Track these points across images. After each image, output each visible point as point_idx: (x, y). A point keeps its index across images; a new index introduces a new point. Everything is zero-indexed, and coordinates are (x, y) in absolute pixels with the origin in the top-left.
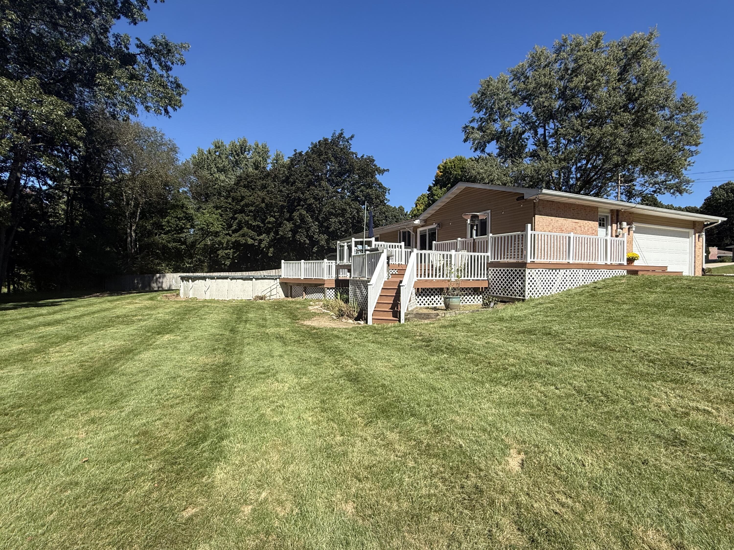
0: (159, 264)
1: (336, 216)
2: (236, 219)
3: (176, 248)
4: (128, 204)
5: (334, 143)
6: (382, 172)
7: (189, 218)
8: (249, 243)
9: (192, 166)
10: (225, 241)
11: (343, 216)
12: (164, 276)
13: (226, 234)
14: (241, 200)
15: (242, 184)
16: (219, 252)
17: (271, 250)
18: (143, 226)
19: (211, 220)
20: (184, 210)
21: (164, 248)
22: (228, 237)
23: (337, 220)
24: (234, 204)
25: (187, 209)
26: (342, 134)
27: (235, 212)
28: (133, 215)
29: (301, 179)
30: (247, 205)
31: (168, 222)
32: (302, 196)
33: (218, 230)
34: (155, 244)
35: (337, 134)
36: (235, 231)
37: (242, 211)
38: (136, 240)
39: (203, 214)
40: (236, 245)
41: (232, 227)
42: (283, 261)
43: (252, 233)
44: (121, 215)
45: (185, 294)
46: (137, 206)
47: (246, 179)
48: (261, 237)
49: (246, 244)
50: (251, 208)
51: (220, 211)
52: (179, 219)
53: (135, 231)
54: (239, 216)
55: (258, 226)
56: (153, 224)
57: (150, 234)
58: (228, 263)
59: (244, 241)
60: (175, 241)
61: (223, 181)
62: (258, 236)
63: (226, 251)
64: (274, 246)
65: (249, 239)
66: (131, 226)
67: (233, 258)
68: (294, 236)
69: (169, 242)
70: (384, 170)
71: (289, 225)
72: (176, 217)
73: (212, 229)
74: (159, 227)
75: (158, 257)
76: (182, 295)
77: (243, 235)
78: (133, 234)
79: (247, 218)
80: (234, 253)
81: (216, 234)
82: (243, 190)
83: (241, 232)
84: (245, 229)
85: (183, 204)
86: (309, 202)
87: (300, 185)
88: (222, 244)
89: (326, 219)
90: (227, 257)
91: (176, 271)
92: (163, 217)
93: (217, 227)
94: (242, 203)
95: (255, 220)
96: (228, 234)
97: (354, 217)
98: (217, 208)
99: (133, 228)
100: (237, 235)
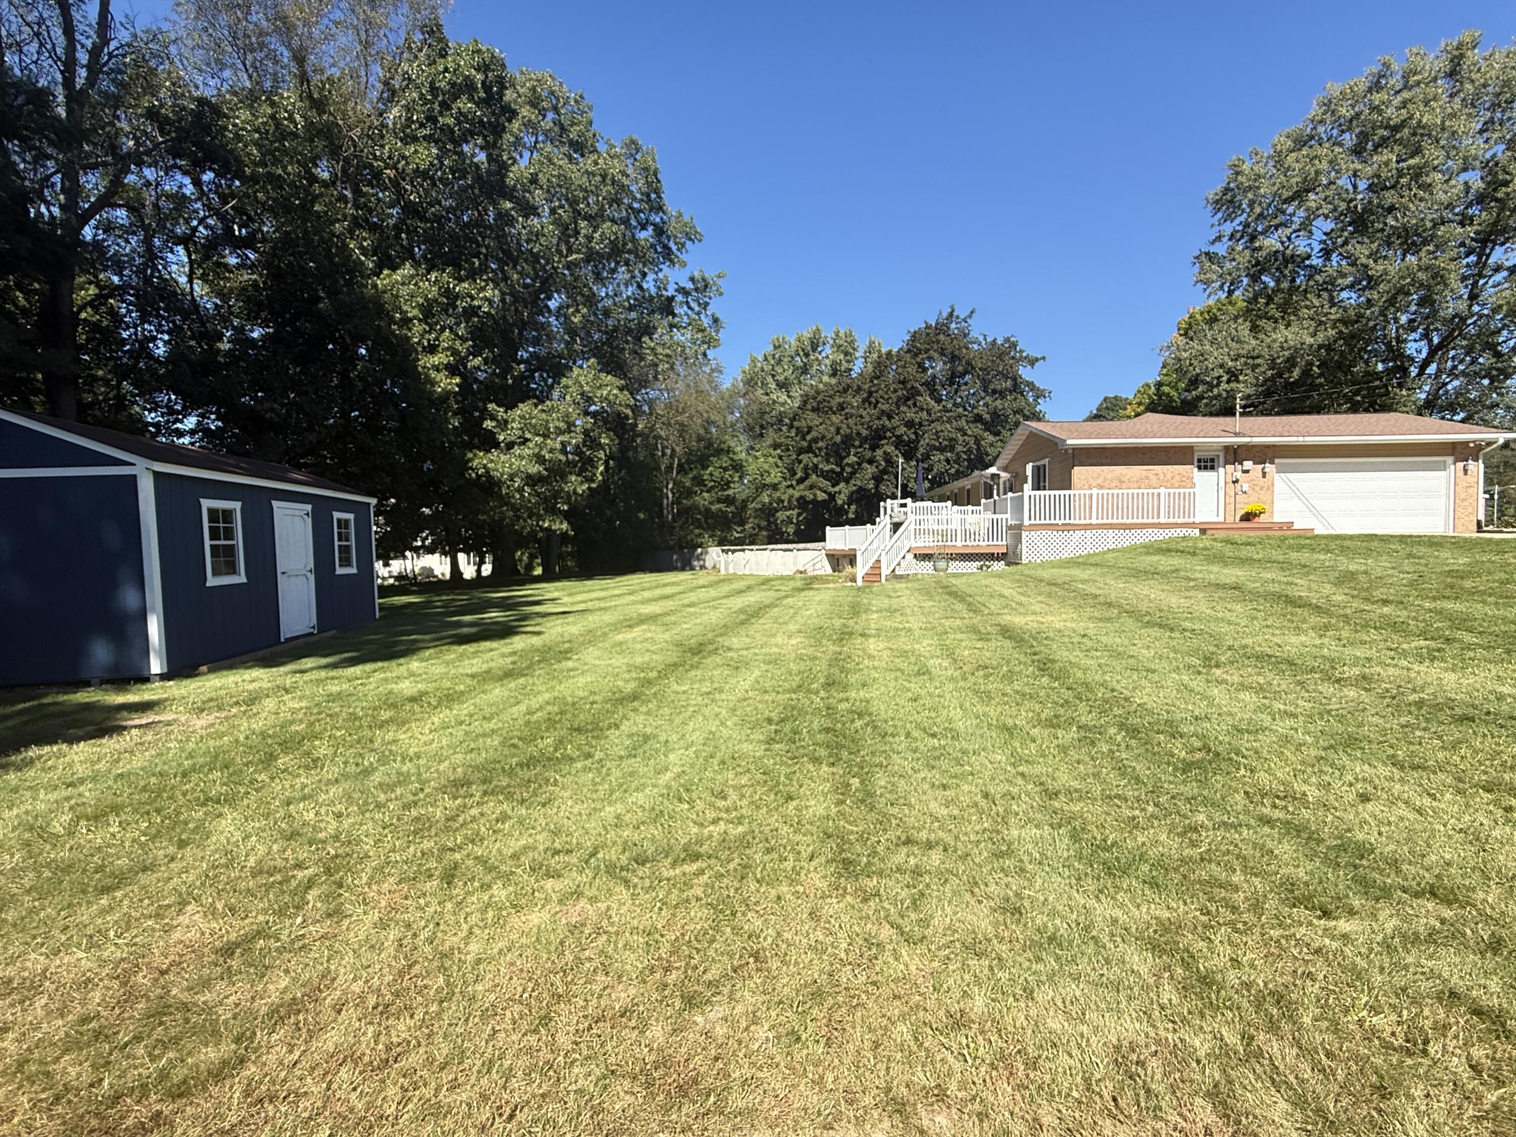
0: (700, 535)
1: (942, 450)
2: (800, 462)
3: (721, 510)
4: (664, 454)
5: (941, 328)
6: (1032, 362)
7: (738, 467)
8: (819, 499)
9: (741, 384)
10: (785, 497)
11: (952, 449)
12: (707, 553)
13: (788, 487)
14: (809, 432)
15: (809, 407)
16: (778, 514)
17: (853, 507)
18: (681, 482)
19: (766, 467)
20: (731, 455)
21: (707, 511)
22: (791, 491)
23: (942, 458)
24: (798, 438)
25: (734, 453)
26: (953, 311)
27: (800, 451)
28: (670, 468)
29: (886, 397)
30: (815, 440)
31: (711, 475)
32: (887, 423)
33: (776, 481)
34: (695, 507)
35: (945, 315)
36: (801, 481)
37: (809, 450)
38: (673, 503)
39: (757, 458)
40: (802, 503)
41: (795, 474)
42: (828, 528)
43: (824, 483)
44: (655, 469)
45: (726, 569)
46: (672, 456)
47: (815, 398)
48: (837, 489)
49: (814, 501)
50: (820, 444)
51: (779, 451)
52: (725, 469)
53: (672, 490)
54: (804, 457)
55: (832, 471)
56: (694, 479)
57: (690, 493)
58: (791, 530)
59: (811, 497)
60: (719, 501)
61: (783, 404)
62: (833, 486)
63: (788, 513)
64: (858, 502)
65: (818, 493)
66: (668, 484)
67: (798, 524)
68: (877, 487)
69: (711, 503)
70: (1037, 360)
71: (870, 470)
72: (721, 467)
73: (768, 481)
74: (699, 481)
75: (699, 526)
76: (723, 572)
77: (811, 487)
78: (670, 495)
79: (815, 460)
80: (799, 515)
81: (775, 487)
82: (811, 415)
83: (807, 483)
84: (814, 476)
85: (729, 447)
86: (898, 433)
87: (885, 407)
88: (783, 501)
89: (926, 457)
90: (789, 520)
91: (720, 544)
92: (705, 468)
93: (775, 476)
94: (808, 437)
95: (828, 462)
96: (791, 486)
97: (969, 451)
98: (776, 446)
99: (670, 486)
100: (802, 486)
